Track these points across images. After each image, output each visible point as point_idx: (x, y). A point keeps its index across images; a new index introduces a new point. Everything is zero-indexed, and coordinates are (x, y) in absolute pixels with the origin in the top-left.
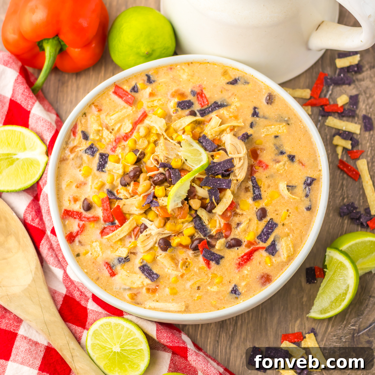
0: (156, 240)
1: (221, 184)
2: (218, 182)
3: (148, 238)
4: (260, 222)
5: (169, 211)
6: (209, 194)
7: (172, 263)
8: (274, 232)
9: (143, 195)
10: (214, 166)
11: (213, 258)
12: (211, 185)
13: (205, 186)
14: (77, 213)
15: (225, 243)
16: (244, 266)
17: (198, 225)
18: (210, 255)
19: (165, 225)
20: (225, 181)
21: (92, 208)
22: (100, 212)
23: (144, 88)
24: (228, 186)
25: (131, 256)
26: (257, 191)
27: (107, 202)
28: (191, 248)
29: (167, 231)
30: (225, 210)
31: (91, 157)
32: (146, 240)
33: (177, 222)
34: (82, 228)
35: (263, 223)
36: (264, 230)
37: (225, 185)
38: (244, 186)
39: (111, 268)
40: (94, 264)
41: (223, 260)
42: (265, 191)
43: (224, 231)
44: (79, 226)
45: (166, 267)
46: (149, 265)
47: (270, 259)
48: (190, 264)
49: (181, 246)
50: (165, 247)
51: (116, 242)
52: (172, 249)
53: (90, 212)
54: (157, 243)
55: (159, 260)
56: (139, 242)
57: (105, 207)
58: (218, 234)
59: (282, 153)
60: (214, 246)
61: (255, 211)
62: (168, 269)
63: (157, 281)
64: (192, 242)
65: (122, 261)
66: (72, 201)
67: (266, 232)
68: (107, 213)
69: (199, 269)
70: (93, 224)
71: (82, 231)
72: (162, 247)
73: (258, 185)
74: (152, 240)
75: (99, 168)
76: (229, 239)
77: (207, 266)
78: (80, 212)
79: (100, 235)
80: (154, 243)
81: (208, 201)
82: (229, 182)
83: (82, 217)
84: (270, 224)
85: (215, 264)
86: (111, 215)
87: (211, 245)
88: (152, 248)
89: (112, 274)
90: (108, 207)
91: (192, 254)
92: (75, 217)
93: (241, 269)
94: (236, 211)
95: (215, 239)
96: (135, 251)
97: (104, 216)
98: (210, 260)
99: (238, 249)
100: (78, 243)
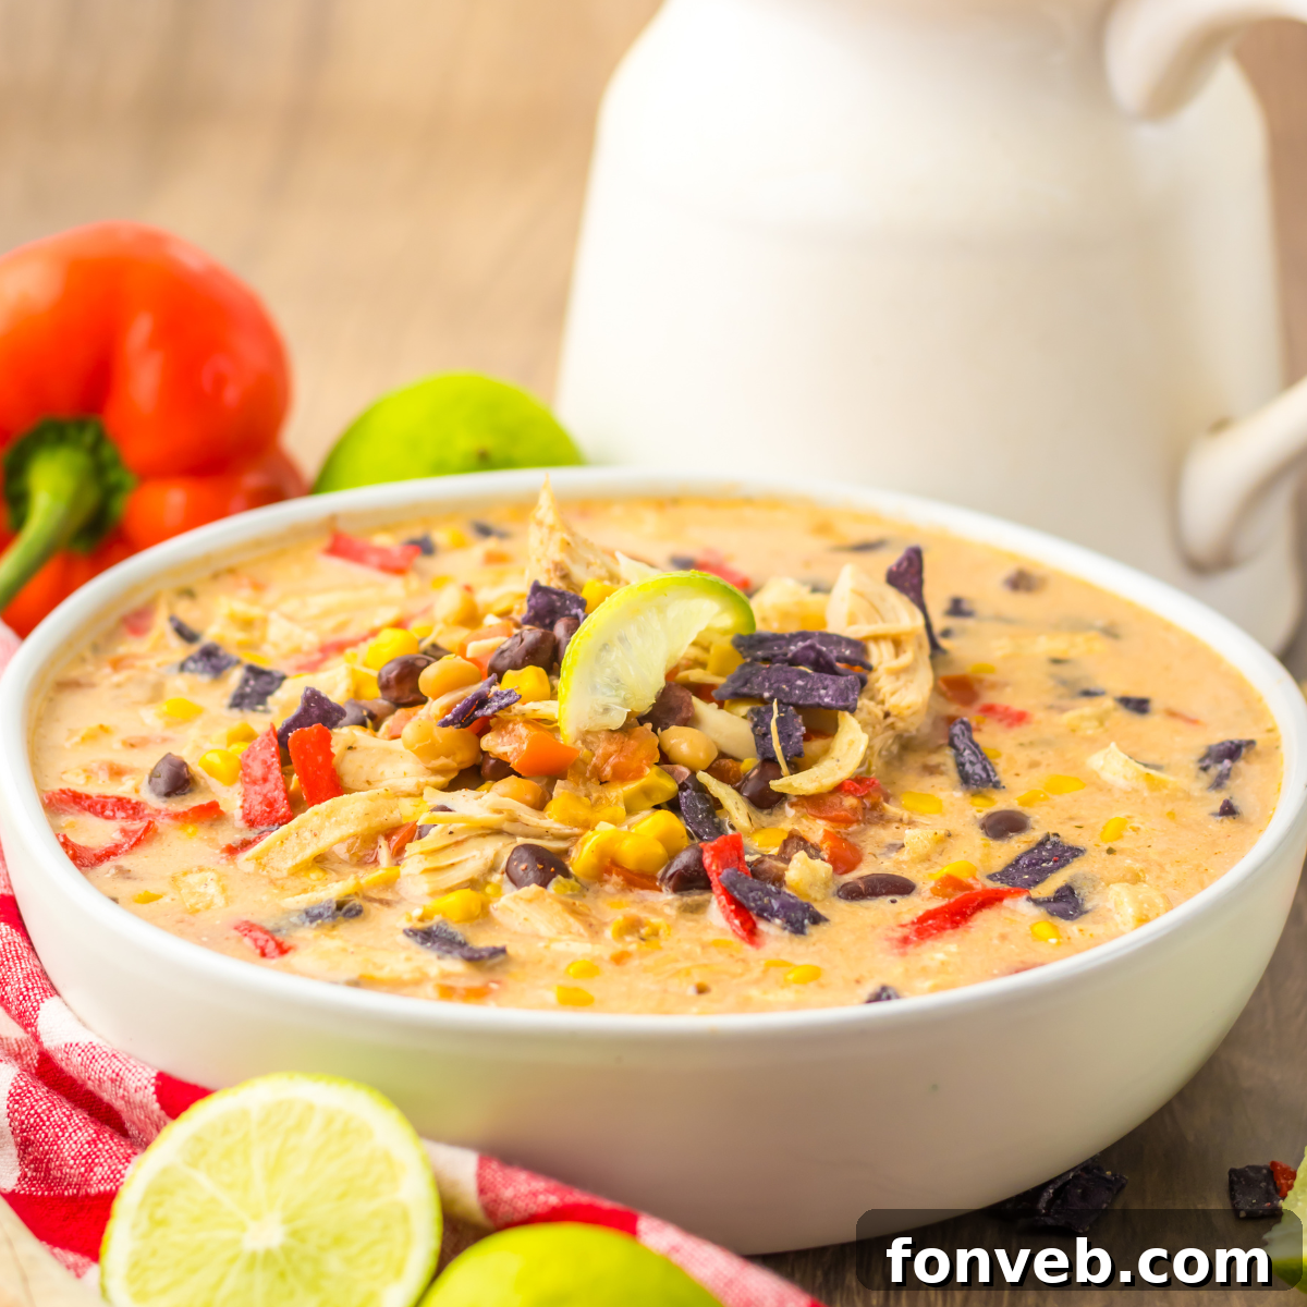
0: (497, 855)
1: (812, 689)
2: (800, 683)
3: (457, 843)
4: (999, 842)
5: (568, 735)
6: (755, 726)
7: (571, 920)
8: (1068, 866)
9: (445, 700)
10: (776, 638)
11: (776, 905)
12: (765, 690)
13: (738, 697)
14: (121, 803)
15: (831, 884)
16: (929, 943)
17: (700, 823)
18: (760, 893)
19: (540, 805)
20: (828, 679)
21: (191, 791)
22: (232, 800)
23: (460, 545)
24: (847, 699)
25: (367, 905)
26: (978, 769)
27: (267, 751)
28: (666, 881)
29: (550, 821)
30: (831, 789)
31: (205, 679)
32: (448, 851)
33: (599, 798)
34: (140, 833)
35: (1016, 846)
36: (1017, 861)
37: (830, 693)
38: (914, 761)
39: (266, 932)
40: (186, 923)
41: (822, 927)
42: (1017, 775)
43: (825, 846)
44: (124, 832)
45: (540, 937)
46: (455, 928)
47: (1055, 928)
48: (661, 932)
49: (618, 875)
50: (540, 867)
51: (300, 870)
52: (572, 881)
53: (183, 800)
54: (500, 871)
55: (506, 909)
56: (411, 856)
57: (257, 771)
58: (795, 841)
59: (1088, 694)
60: (779, 880)
61: (975, 817)
62: (551, 940)
63: (492, 969)
64: (672, 855)
65: (326, 915)
66: (101, 773)
67: (1028, 866)
68: (265, 791)
69: (704, 946)
70: (190, 829)
71: (138, 842)
72: (521, 873)
73: (981, 754)
74: (476, 853)
75: (240, 701)
76: (849, 878)
77: (743, 938)
78: (134, 801)
79: (224, 855)
80: (485, 865)
81: (750, 764)
82: (847, 687)
83: (141, 814)
84: (1047, 850)
85: (785, 929)
86: (282, 795)
87: (765, 876)
88: (474, 884)
89: (271, 946)
90: (269, 767)
91: (668, 904)
92: (108, 813)
93: (910, 949)
94: (884, 808)
95: (785, 857)
96: (388, 896)
97: (247, 805)
98: (760, 916)
99: (893, 902)
100: (113, 871)
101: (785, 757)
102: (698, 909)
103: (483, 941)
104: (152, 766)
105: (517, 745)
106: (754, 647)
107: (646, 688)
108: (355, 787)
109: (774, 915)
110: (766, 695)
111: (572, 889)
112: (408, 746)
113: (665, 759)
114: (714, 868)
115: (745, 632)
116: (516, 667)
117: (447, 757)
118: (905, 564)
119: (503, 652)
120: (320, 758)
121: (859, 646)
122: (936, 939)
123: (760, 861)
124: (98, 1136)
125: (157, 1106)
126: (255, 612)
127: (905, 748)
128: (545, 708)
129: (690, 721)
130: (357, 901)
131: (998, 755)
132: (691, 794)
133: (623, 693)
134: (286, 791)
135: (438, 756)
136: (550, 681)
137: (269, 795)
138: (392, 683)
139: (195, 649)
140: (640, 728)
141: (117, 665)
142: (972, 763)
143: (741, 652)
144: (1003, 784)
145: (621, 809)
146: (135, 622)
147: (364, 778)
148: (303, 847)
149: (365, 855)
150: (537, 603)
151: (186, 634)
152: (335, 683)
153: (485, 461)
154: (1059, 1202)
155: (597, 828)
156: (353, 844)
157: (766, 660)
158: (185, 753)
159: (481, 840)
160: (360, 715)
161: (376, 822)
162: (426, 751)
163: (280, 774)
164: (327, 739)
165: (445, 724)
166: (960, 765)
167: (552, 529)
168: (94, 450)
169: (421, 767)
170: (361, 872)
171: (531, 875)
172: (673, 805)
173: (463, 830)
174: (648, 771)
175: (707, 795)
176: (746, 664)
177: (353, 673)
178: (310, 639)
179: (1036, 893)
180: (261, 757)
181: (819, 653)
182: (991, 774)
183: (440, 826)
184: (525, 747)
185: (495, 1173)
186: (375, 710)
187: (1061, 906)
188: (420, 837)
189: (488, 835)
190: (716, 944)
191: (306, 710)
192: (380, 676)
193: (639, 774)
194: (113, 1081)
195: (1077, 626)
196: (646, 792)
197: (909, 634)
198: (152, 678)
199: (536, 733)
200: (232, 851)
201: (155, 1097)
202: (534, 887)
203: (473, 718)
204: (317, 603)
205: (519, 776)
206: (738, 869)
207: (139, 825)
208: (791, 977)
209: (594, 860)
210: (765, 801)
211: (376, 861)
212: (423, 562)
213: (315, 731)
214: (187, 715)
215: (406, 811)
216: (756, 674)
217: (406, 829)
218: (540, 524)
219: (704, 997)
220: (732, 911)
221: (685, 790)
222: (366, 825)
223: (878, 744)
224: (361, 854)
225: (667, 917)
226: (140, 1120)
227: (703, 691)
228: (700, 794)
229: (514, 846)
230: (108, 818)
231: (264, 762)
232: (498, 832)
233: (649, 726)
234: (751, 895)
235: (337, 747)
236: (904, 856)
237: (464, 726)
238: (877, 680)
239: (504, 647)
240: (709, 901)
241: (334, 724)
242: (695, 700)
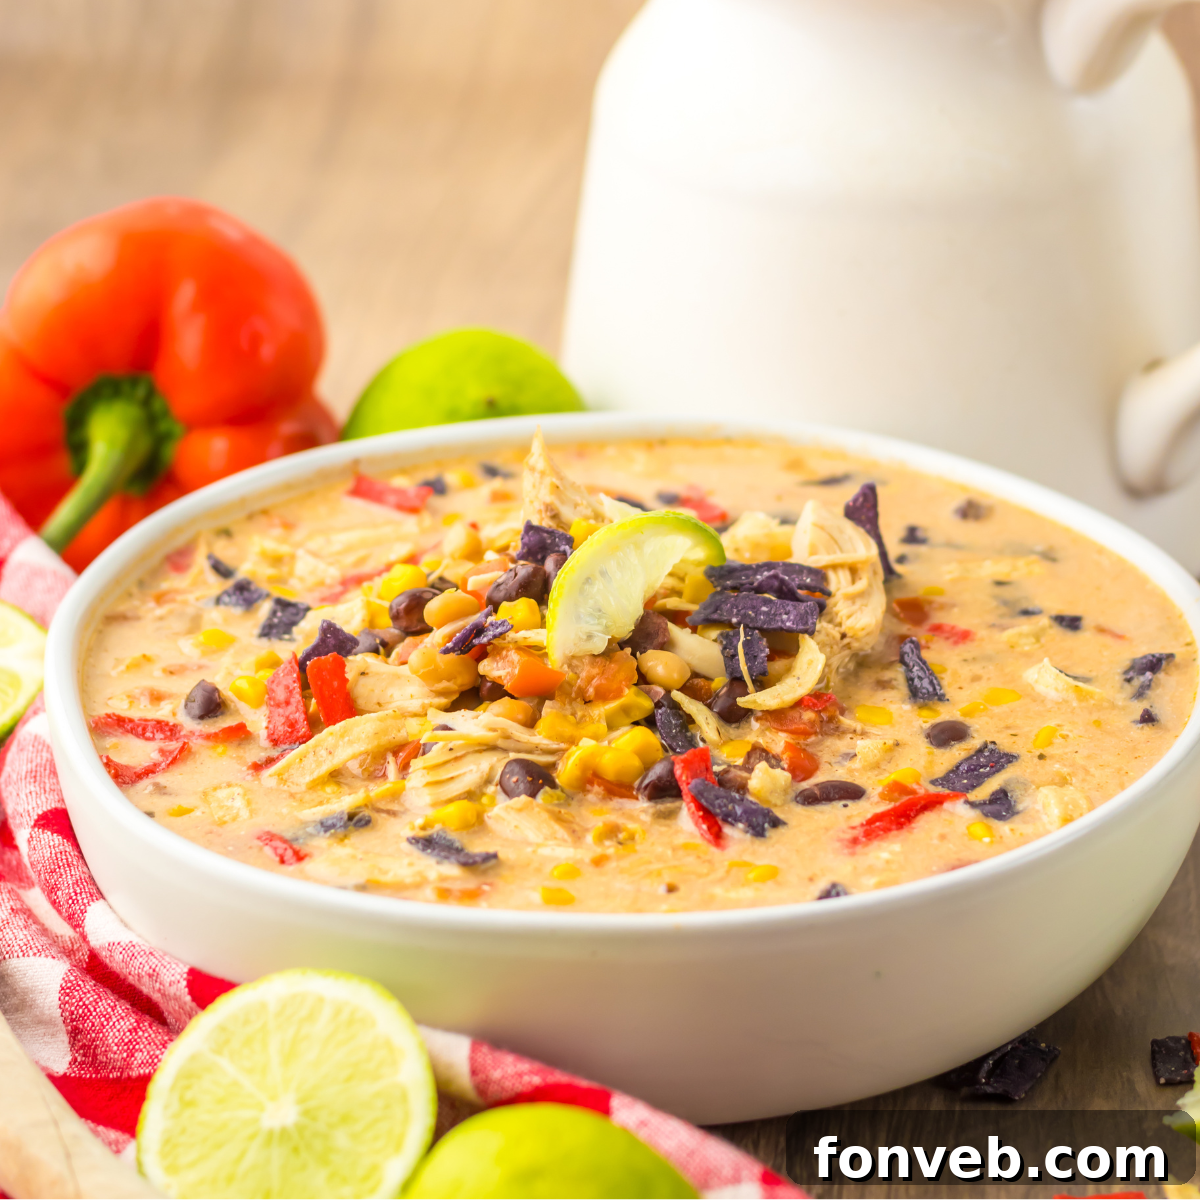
0: (492, 769)
1: (775, 615)
2: (764, 609)
3: (457, 759)
4: (942, 750)
5: (555, 660)
6: (725, 648)
7: (557, 827)
8: (1003, 771)
9: (447, 629)
10: (745, 568)
11: (739, 811)
12: (733, 616)
13: (710, 623)
14: (160, 725)
15: (790, 790)
16: (875, 843)
17: (674, 738)
18: (725, 800)
19: (531, 723)
20: (790, 605)
21: (223, 713)
22: (258, 721)
23: (469, 485)
24: (806, 623)
25: (375, 816)
26: (926, 683)
27: (289, 677)
28: (642, 790)
29: (539, 737)
30: (792, 704)
31: (238, 611)
32: (449, 766)
33: (584, 716)
34: (175, 753)
35: (957, 753)
36: (957, 767)
37: (792, 618)
38: (869, 677)
39: (285, 841)
40: (213, 836)
41: (781, 830)
42: (961, 688)
43: (785, 757)
44: (162, 751)
45: (529, 844)
46: (453, 836)
47: (989, 828)
48: (637, 837)
49: (599, 785)
50: (530, 779)
51: (316, 785)
52: (558, 792)
53: (215, 722)
54: (495, 783)
55: (498, 818)
56: (415, 771)
57: (281, 695)
58: (758, 753)
59: (1026, 613)
60: (742, 788)
61: (921, 727)
62: (539, 845)
63: (484, 872)
64: (647, 767)
65: (338, 825)
66: (142, 698)
67: (967, 772)
68: (287, 714)
69: (675, 849)
70: (220, 749)
71: (174, 761)
72: (513, 785)
73: (928, 670)
74: (473, 767)
75: (268, 631)
76: (805, 785)
77: (710, 842)
78: (171, 724)
79: (250, 771)
80: (481, 778)
81: (720, 682)
82: (806, 612)
83: (177, 735)
84: (985, 757)
85: (747, 832)
86: (303, 716)
87: (730, 784)
88: (470, 795)
89: (289, 854)
90: (291, 692)
91: (644, 811)
92: (148, 734)
93: (859, 848)
94: (839, 721)
95: (748, 768)
96: (395, 807)
97: (271, 726)
98: (725, 820)
99: (845, 806)
100: (151, 788)
101: (751, 676)
102: (670, 815)
103: (478, 847)
104: (188, 691)
105: (510, 670)
106: (725, 577)
107: (625, 616)
108: (367, 709)
109: (737, 820)
110: (734, 620)
111: (558, 799)
112: (414, 672)
113: (643, 679)
114: (684, 778)
115: (716, 564)
116: (510, 599)
117: (449, 681)
118: (861, 499)
119: (499, 585)
120: (336, 684)
121: (819, 574)
122: (882, 839)
123: (726, 772)
124: (138, 1025)
125: (188, 998)
126: (284, 549)
127: (862, 665)
128: (535, 636)
129: (666, 645)
130: (367, 813)
131: (944, 670)
132: (665, 712)
133: (604, 622)
134: (306, 713)
135: (440, 680)
136: (540, 611)
137: (291, 717)
138: (402, 614)
139: (229, 584)
140: (620, 653)
141: (160, 599)
142: (920, 678)
143: (712, 582)
144: (947, 697)
145: (603, 726)
146: (178, 560)
147: (375, 701)
148: (319, 764)
149: (375, 770)
150: (530, 540)
151: (222, 570)
152: (350, 616)
153: (493, 409)
154: (998, 1071)
155: (580, 744)
156: (365, 760)
157: (734, 588)
158: (218, 680)
159: (478, 755)
160: (373, 643)
161: (384, 740)
162: (430, 676)
163: (300, 698)
164: (343, 666)
165: (446, 651)
166: (910, 680)
167: (543, 474)
168: (146, 403)
169: (426, 689)
170: (372, 786)
171: (522, 786)
172: (650, 722)
173: (461, 747)
174: (627, 691)
175: (681, 712)
176: (716, 593)
177: (368, 604)
178: (332, 573)
179: (972, 796)
180: (285, 683)
181: (782, 581)
182: (937, 687)
183: (441, 744)
184: (516, 671)
185: (486, 1056)
186: (387, 638)
187: (995, 807)
188: (424, 754)
189: (484, 750)
190: (685, 847)
191: (323, 640)
192: (391, 608)
193: (618, 694)
194: (150, 976)
195: (1018, 551)
196: (625, 710)
197: (864, 562)
198: (190, 611)
199: (526, 658)
200: (257, 767)
201: (187, 990)
202: (524, 798)
203: (472, 645)
204: (341, 540)
205: (512, 697)
206: (706, 779)
207: (174, 745)
208: (751, 876)
209: (577, 773)
210: (733, 716)
211: (384, 776)
212: (435, 501)
213: (331, 659)
214: (221, 644)
215: (413, 730)
216: (725, 602)
217: (411, 747)
218: (532, 469)
219: (673, 896)
220: (700, 817)
221: (660, 708)
222: (376, 743)
223: (835, 662)
224: (372, 769)
225: (643, 823)
226: (175, 1010)
227: (678, 617)
228: (674, 711)
229: (507, 760)
230: (148, 739)
231: (287, 687)
232: (492, 748)
233: (628, 650)
234: (718, 801)
235: (350, 673)
236: (856, 764)
237: (463, 652)
238: (835, 605)
239: (500, 581)
240: (680, 808)
241: (349, 653)
242: (671, 626)
